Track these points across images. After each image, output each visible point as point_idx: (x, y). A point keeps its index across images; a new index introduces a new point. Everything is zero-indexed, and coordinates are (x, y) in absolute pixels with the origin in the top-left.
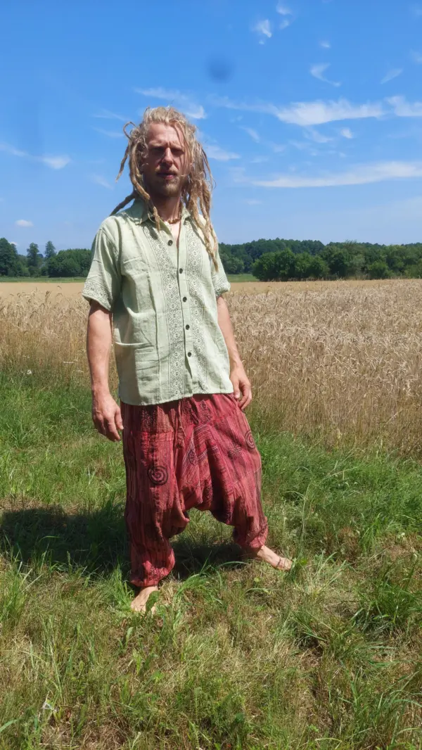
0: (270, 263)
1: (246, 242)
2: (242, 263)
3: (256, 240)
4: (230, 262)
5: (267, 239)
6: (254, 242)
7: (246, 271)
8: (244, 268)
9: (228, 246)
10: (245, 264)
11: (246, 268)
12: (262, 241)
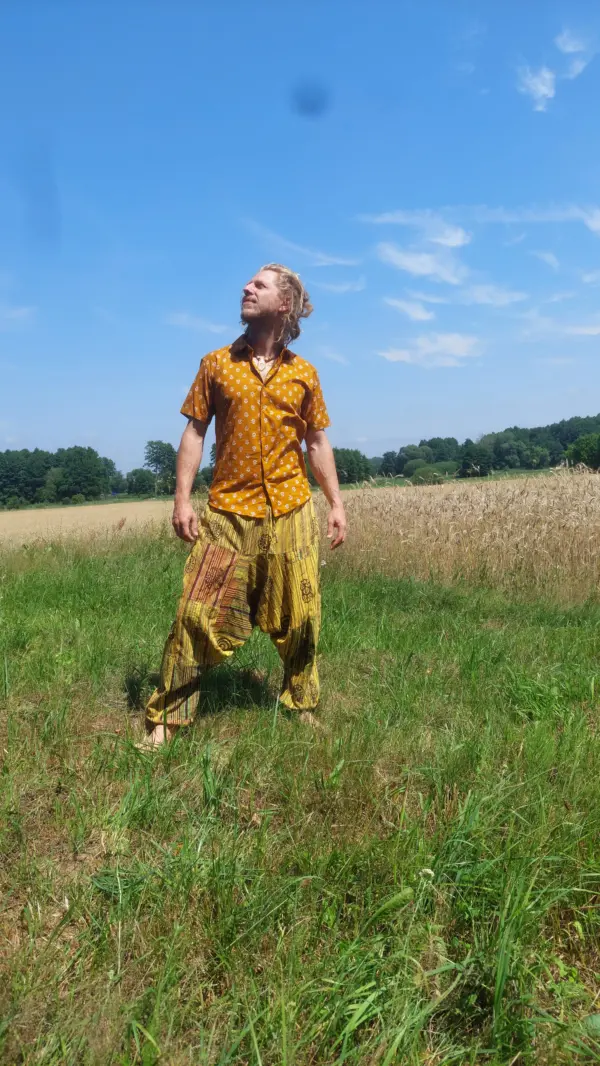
0: (592, 449)
1: (550, 423)
2: (546, 452)
3: (567, 419)
4: (528, 452)
5: (583, 416)
6: (563, 422)
7: (554, 463)
8: (549, 459)
9: (524, 431)
10: (551, 454)
11: (553, 459)
12: (576, 421)
